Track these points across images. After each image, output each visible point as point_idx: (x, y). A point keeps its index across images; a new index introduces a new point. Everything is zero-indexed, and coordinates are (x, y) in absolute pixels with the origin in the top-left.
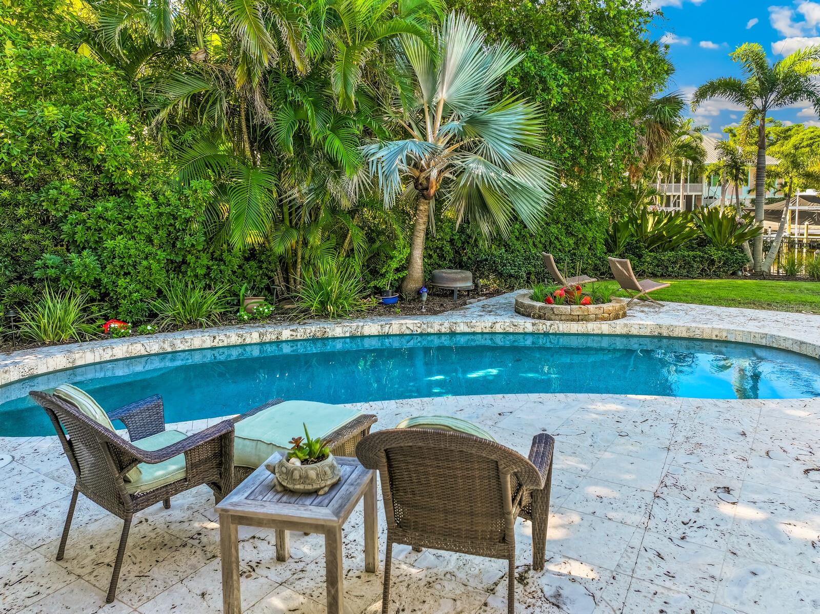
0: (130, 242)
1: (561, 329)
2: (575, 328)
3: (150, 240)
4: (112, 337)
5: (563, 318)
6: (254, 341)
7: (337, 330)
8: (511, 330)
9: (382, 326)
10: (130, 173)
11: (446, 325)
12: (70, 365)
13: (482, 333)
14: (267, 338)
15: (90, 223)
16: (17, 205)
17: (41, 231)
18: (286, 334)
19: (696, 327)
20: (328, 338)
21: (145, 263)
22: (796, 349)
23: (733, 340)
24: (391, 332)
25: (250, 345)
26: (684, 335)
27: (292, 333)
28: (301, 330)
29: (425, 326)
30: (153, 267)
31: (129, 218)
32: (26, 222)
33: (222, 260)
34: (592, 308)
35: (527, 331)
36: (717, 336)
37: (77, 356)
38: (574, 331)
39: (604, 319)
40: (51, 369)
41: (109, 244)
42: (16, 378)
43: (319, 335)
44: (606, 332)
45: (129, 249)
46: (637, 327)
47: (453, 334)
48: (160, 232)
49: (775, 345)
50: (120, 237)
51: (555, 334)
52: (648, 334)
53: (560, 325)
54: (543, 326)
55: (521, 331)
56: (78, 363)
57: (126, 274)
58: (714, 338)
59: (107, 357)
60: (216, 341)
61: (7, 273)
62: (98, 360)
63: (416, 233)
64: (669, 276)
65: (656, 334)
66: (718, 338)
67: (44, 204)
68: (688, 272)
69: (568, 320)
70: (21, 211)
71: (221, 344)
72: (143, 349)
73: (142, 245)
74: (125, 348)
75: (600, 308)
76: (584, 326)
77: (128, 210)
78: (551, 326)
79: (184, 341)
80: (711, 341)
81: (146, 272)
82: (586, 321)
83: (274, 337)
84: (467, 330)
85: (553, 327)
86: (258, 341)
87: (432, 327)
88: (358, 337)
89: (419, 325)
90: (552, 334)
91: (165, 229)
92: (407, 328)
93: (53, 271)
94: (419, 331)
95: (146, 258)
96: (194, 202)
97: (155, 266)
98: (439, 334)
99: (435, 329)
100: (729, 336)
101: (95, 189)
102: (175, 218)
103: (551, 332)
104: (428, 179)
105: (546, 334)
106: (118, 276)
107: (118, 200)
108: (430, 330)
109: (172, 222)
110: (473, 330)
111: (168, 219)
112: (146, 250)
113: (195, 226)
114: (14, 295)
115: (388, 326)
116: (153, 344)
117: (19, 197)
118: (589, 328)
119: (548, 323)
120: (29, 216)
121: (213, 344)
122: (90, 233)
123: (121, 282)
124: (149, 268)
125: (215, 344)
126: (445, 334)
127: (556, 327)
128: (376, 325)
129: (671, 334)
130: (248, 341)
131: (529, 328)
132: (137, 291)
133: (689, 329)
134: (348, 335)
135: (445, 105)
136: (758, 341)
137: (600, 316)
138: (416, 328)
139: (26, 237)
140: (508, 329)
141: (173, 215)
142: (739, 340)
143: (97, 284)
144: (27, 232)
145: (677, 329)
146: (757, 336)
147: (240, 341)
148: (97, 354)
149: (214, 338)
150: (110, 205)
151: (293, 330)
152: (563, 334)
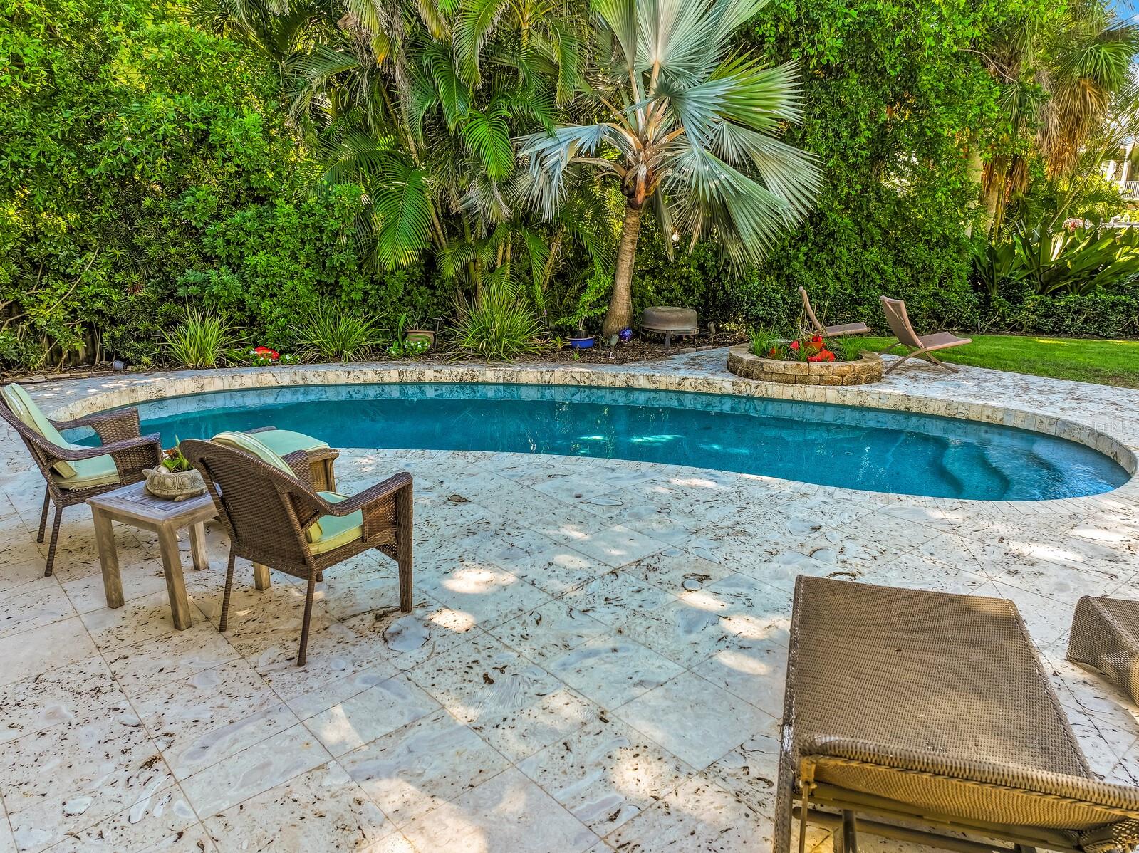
0: (274, 259)
1: (770, 392)
2: (790, 392)
3: (295, 258)
4: (252, 366)
5: (775, 377)
6: (393, 381)
7: (489, 374)
8: (704, 390)
9: (541, 373)
10: (270, 175)
11: (622, 377)
12: (199, 391)
13: (667, 391)
14: (408, 378)
15: (230, 235)
16: (161, 215)
17: (187, 244)
18: (429, 375)
19: (959, 403)
20: (477, 384)
21: (289, 283)
22: (1091, 443)
23: (1011, 425)
24: (553, 381)
25: (389, 384)
26: (943, 412)
27: (436, 374)
28: (446, 371)
29: (594, 377)
30: (299, 288)
31: (272, 230)
32: (170, 233)
33: (382, 283)
34: (815, 366)
35: (724, 391)
36: (988, 417)
37: (205, 381)
38: (787, 396)
39: (831, 383)
40: (179, 393)
41: (250, 260)
42: (144, 398)
43: (467, 378)
44: (831, 400)
45: (271, 267)
46: (876, 396)
47: (629, 389)
48: (307, 248)
49: (1066, 437)
50: (262, 253)
51: (762, 399)
52: (891, 407)
53: (770, 388)
54: (748, 387)
55: (718, 392)
56: (207, 389)
57: (272, 296)
58: (984, 420)
59: (236, 385)
60: (351, 376)
61: (159, 290)
62: (227, 388)
63: (621, 256)
64: (1066, 332)
65: (902, 408)
66: (990, 421)
67: (183, 213)
68: (1100, 327)
69: (780, 381)
70: (165, 221)
71: (356, 381)
72: (273, 379)
73: (286, 263)
74: (254, 377)
75: (827, 368)
76: (802, 390)
77: (269, 221)
78: (756, 388)
79: (317, 374)
80: (979, 423)
81: (293, 294)
82: (806, 383)
83: (415, 377)
84: (648, 386)
85: (759, 389)
86: (398, 380)
87: (603, 379)
88: (513, 384)
89: (587, 375)
90: (758, 398)
91: (312, 244)
92: (573, 378)
93: (195, 288)
94: (587, 383)
95: (292, 278)
96: (340, 211)
97: (300, 287)
98: (613, 389)
99: (607, 381)
100: (1006, 418)
101: (238, 196)
102: (322, 231)
103: (756, 395)
104: (635, 179)
105: (750, 398)
106: (264, 297)
107: (261, 209)
108: (600, 383)
109: (318, 235)
110: (655, 386)
111: (315, 231)
112: (292, 268)
113: (342, 241)
114: (165, 315)
115: (550, 373)
116: (285, 376)
117: (162, 205)
118: (809, 394)
119: (754, 383)
120: (173, 226)
121: (348, 380)
122: (231, 246)
123: (266, 304)
124: (294, 289)
125: (350, 380)
126: (620, 389)
127: (763, 388)
128: (535, 372)
129: (923, 410)
130: (386, 380)
131: (728, 389)
132: (285, 316)
133: (949, 405)
134: (501, 381)
135: (662, 70)
136: (1044, 429)
137: (826, 378)
138: (583, 379)
139: (172, 250)
140: (700, 388)
141: (320, 228)
142: (1019, 424)
143: (241, 306)
144: (174, 246)
145: (933, 403)
146: (1044, 420)
147: (377, 379)
148: (225, 381)
149: (349, 373)
150: (248, 214)
151: (436, 371)
152: (773, 400)
